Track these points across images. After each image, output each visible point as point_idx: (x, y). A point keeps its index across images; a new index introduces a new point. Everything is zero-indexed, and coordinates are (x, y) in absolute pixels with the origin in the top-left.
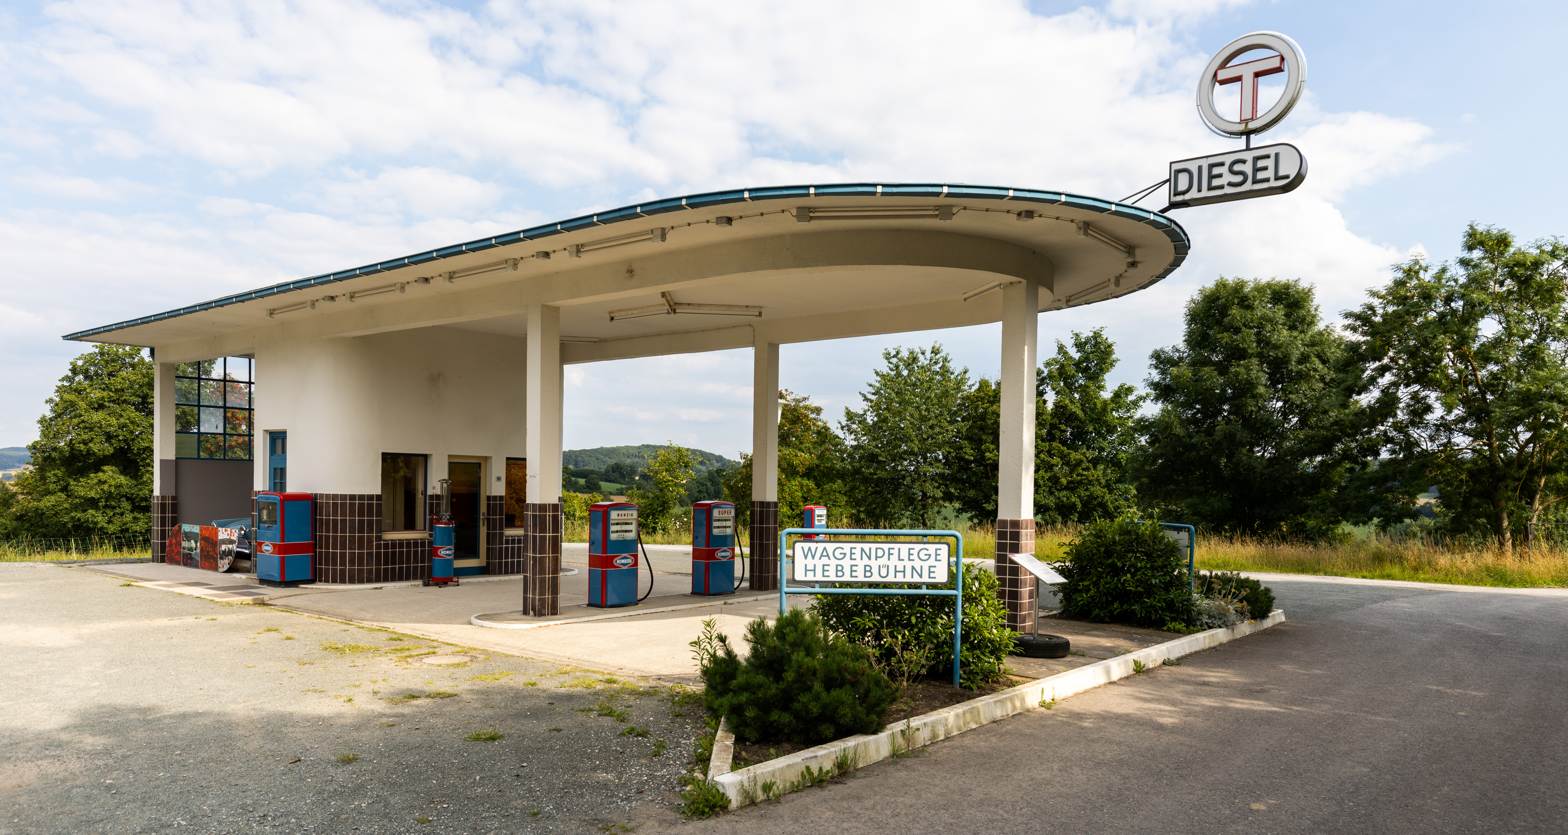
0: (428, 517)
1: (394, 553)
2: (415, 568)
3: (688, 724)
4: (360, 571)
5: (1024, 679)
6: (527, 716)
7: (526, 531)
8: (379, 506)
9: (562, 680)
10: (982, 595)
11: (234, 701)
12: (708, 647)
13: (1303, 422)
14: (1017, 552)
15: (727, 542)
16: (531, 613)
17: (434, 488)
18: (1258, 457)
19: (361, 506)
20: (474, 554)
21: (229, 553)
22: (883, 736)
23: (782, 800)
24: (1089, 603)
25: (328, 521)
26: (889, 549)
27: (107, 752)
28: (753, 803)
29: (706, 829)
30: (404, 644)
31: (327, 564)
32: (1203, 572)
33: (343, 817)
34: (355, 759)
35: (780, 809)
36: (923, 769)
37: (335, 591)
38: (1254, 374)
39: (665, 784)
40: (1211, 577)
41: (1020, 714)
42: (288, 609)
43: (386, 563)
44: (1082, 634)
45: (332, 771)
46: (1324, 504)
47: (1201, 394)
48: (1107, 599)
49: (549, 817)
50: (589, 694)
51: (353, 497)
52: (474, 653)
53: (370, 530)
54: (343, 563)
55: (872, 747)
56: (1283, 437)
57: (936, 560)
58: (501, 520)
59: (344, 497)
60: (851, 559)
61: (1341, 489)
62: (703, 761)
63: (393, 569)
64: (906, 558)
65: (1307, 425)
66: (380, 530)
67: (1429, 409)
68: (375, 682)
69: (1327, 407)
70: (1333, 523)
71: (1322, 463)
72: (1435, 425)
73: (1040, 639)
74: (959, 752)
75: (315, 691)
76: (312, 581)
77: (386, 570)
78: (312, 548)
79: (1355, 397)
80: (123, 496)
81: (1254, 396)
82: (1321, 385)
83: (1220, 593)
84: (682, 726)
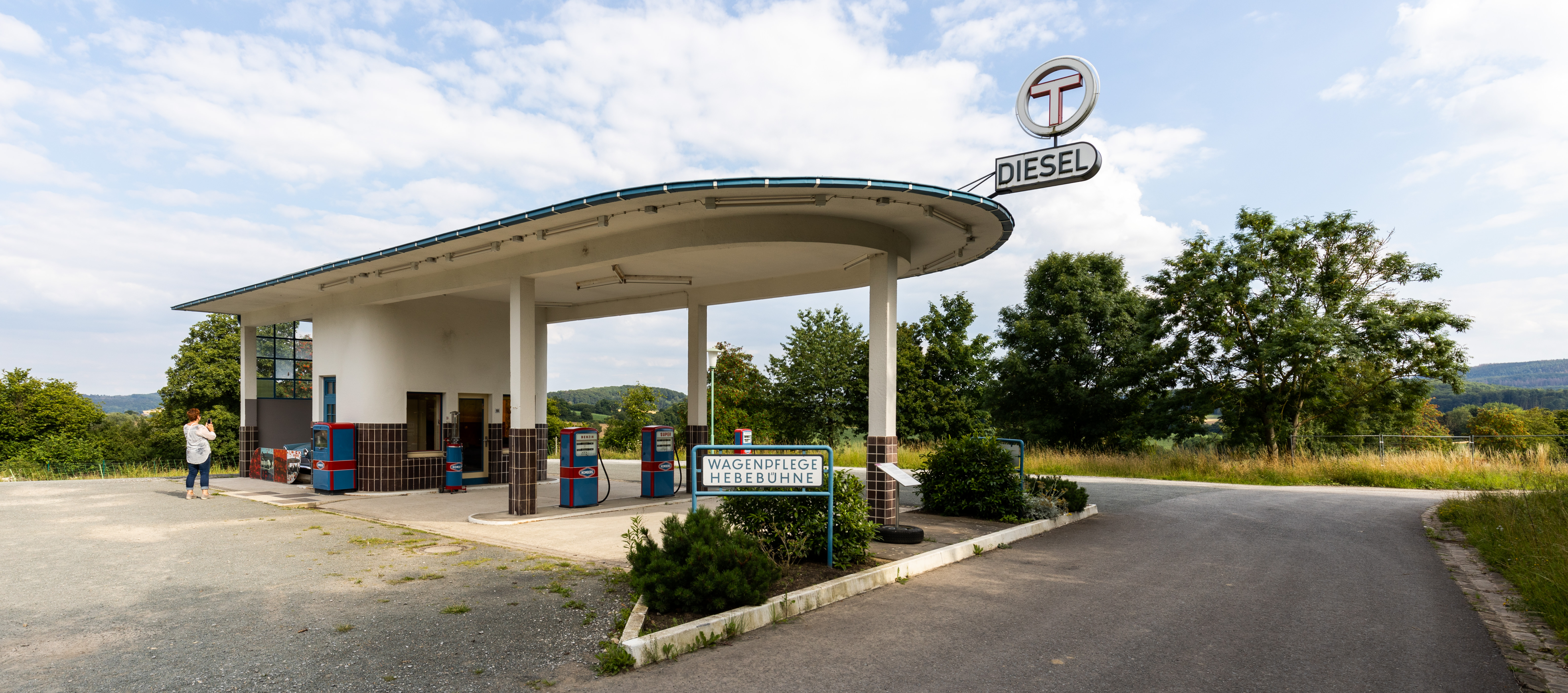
0: (443, 440)
1: (417, 468)
2: (434, 479)
3: (617, 598)
4: (391, 482)
5: (885, 560)
6: (493, 593)
7: (511, 450)
8: (405, 432)
9: (528, 564)
10: (850, 495)
11: (270, 584)
12: (636, 538)
13: (1117, 361)
14: (884, 462)
15: (668, 457)
16: (515, 512)
17: (448, 418)
18: (1082, 388)
19: (391, 432)
20: (479, 468)
21: (295, 469)
22: (765, 607)
23: (679, 659)
24: (943, 501)
25: (366, 444)
26: (776, 460)
27: (160, 625)
28: (655, 662)
29: (613, 684)
30: (412, 538)
31: (366, 477)
32: (1032, 476)
33: (328, 675)
34: (350, 629)
35: (676, 666)
36: (795, 633)
37: (371, 497)
38: (1078, 325)
39: (588, 647)
40: (1038, 479)
41: (879, 588)
42: (332, 512)
43: (411, 476)
44: (937, 525)
45: (329, 638)
46: (1133, 423)
47: (1038, 341)
48: (956, 498)
49: (491, 675)
50: (546, 575)
51: (385, 426)
52: (465, 544)
53: (399, 451)
54: (378, 476)
55: (756, 617)
56: (1101, 372)
57: (813, 469)
58: (499, 442)
59: (378, 426)
60: (747, 468)
61: (1147, 412)
62: (620, 627)
63: (417, 481)
64: (790, 467)
65: (1120, 364)
66: (406, 451)
67: (1212, 350)
68: (383, 567)
69: (1134, 349)
70: (1140, 438)
71: (1131, 392)
72: (1217, 362)
73: (900, 529)
74: (826, 619)
75: (335, 575)
76: (355, 490)
77: (411, 481)
78: (355, 464)
79: (1156, 342)
80: (229, 427)
81: (1079, 342)
82: (1130, 333)
83: (1044, 492)
84: (612, 601)
